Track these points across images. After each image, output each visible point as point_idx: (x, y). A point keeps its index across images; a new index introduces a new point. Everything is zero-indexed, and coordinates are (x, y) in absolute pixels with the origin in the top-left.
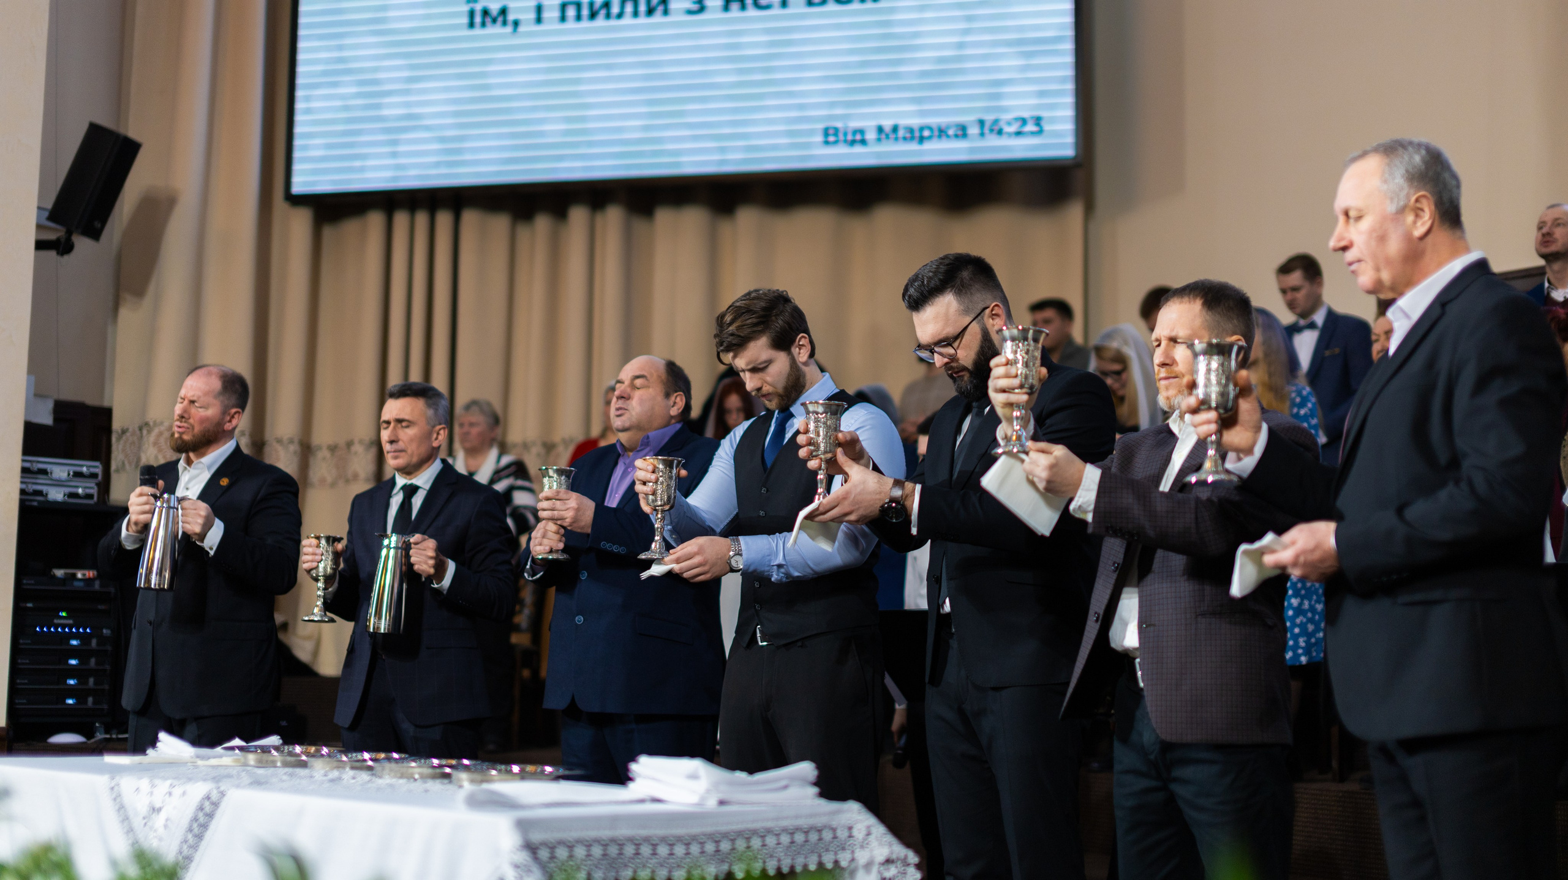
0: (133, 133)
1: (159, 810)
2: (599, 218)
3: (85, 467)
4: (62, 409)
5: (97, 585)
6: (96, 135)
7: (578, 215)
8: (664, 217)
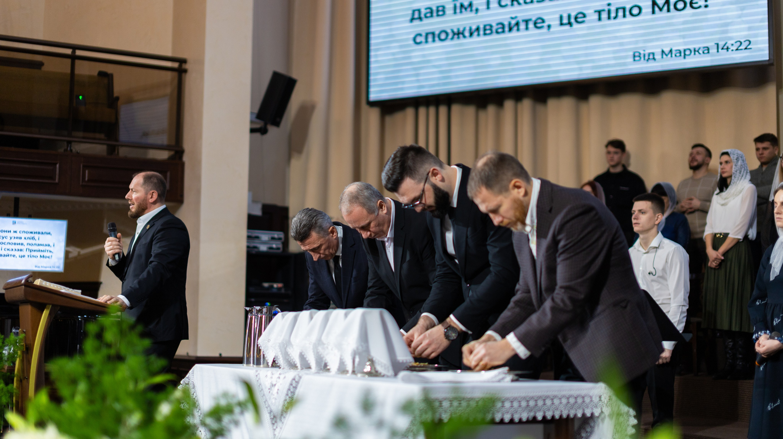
0: (294, 76)
1: (275, 385)
2: (520, 105)
3: (276, 235)
4: (266, 208)
5: (283, 291)
6: (277, 78)
7: (509, 104)
8: (552, 103)
